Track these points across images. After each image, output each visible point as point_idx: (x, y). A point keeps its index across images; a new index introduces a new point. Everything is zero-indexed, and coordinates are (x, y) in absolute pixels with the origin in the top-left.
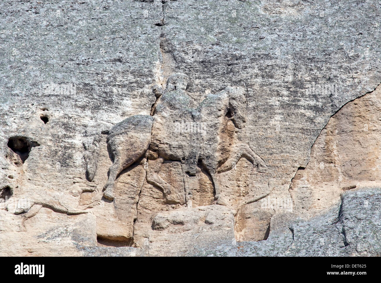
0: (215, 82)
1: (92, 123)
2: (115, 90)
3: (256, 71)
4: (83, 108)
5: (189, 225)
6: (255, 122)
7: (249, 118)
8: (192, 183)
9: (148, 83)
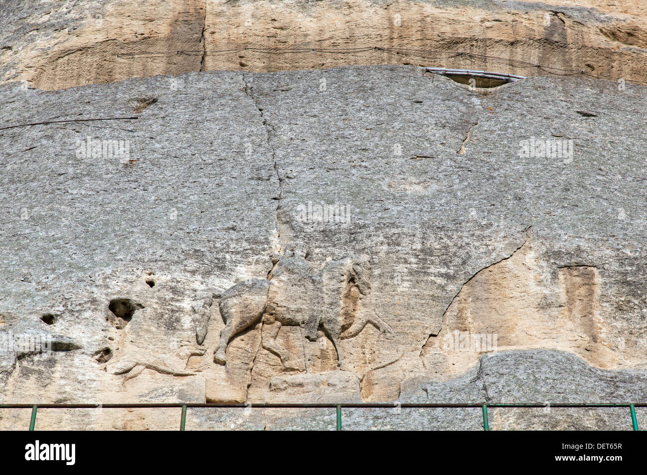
0: (336, 251)
1: (203, 287)
2: (228, 256)
3: (381, 239)
4: (193, 272)
5: (310, 387)
6: (381, 289)
7: (375, 285)
8: (313, 348)
9: (264, 250)
